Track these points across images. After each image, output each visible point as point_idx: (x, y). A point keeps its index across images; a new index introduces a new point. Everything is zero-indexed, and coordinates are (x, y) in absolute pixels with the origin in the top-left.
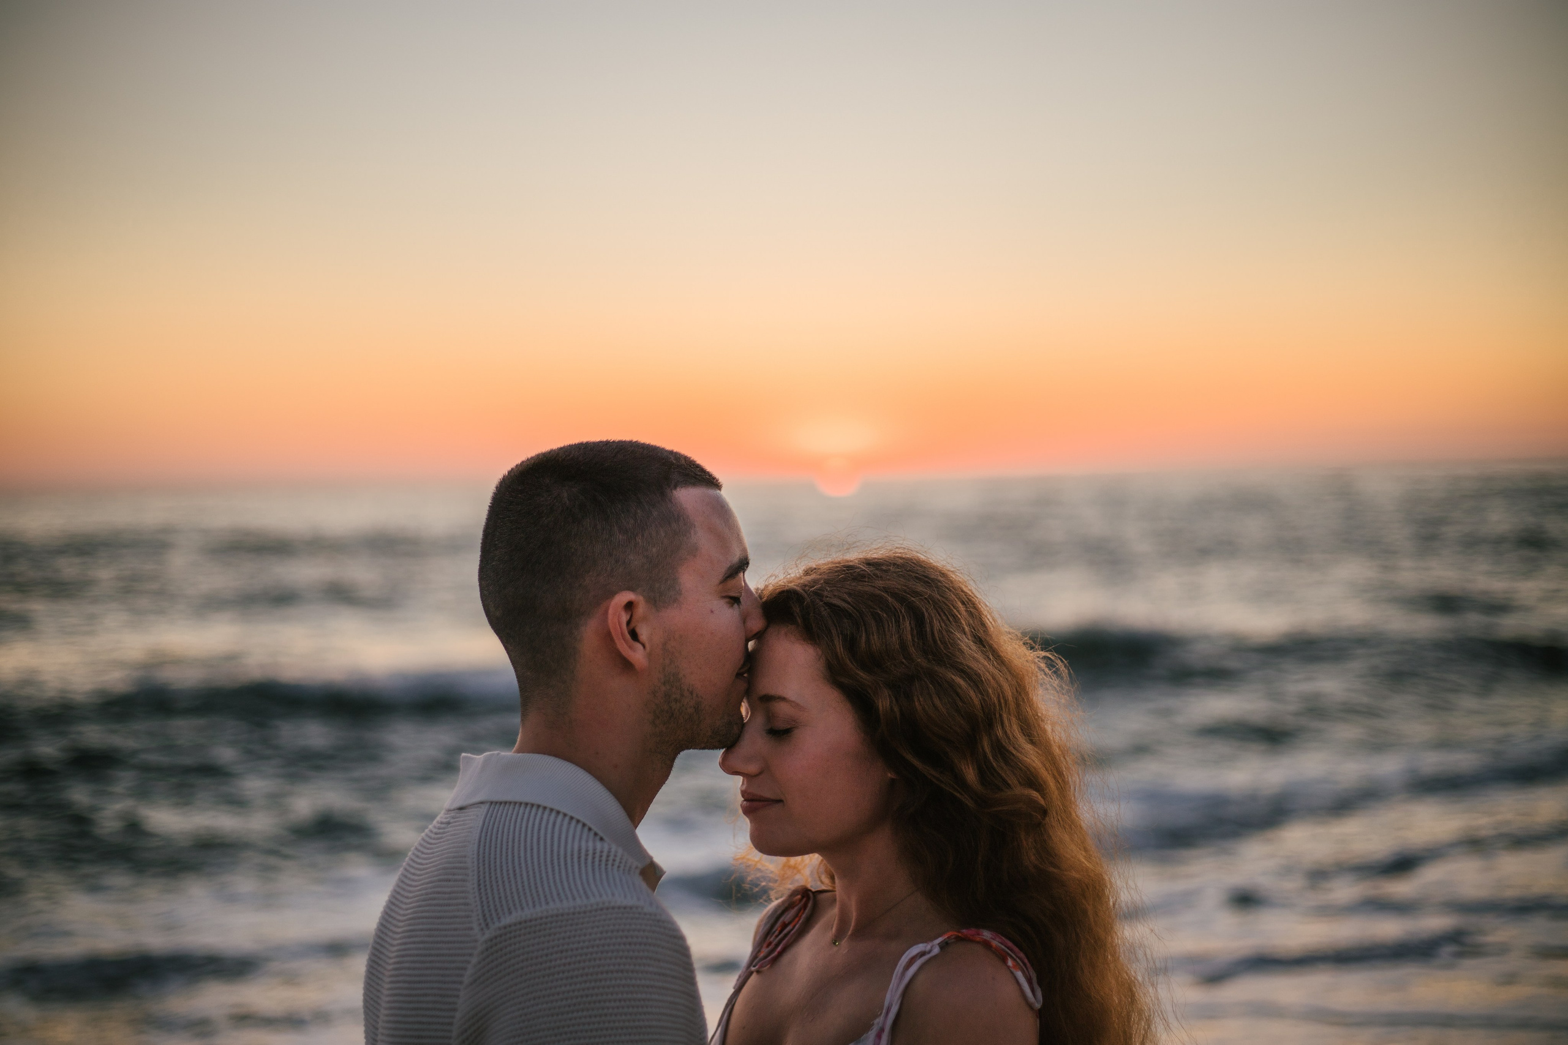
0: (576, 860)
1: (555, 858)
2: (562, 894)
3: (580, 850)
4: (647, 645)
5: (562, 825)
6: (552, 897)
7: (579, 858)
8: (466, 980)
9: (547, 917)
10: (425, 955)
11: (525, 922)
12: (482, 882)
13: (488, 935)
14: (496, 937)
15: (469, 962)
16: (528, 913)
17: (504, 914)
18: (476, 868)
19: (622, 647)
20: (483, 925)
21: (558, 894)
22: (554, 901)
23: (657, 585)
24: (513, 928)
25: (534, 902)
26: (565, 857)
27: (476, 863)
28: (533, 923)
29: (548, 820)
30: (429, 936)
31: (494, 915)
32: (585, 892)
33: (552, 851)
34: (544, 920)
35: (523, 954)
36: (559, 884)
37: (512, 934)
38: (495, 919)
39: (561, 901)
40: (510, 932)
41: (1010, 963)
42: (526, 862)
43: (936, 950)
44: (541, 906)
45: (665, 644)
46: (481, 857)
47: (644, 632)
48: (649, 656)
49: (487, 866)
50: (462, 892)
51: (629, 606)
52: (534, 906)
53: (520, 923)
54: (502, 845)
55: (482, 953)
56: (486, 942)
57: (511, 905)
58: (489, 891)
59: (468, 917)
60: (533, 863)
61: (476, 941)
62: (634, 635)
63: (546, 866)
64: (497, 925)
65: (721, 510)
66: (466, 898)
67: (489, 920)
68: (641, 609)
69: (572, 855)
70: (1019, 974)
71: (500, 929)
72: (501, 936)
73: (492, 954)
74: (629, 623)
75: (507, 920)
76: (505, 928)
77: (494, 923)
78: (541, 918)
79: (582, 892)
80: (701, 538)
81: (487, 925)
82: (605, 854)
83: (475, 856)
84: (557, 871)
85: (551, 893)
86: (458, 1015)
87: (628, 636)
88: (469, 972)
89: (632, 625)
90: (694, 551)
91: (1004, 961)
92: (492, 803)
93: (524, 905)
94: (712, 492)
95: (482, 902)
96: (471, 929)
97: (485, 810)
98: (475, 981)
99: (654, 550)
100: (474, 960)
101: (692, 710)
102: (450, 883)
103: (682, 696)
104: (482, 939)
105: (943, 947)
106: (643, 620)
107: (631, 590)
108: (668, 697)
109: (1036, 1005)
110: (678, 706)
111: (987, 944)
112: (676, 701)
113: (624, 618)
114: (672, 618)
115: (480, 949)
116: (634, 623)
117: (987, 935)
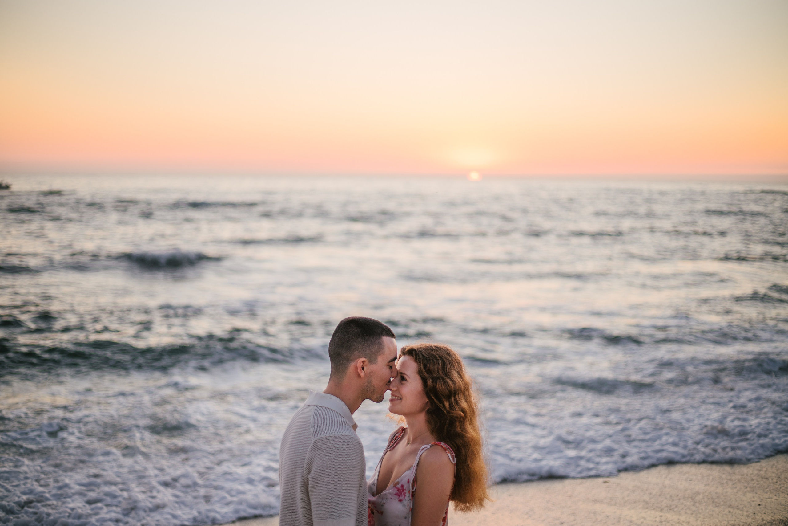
1: (332, 422)
3: (338, 420)
4: (365, 372)
5: (333, 413)
7: (338, 422)
8: (309, 449)
10: (299, 443)
11: (324, 437)
12: (314, 426)
13: (315, 440)
14: (317, 440)
15: (310, 446)
16: (325, 435)
17: (320, 434)
18: (312, 422)
19: (359, 371)
20: (314, 437)
21: (332, 431)
22: (331, 433)
23: (372, 358)
24: (322, 438)
26: (334, 422)
28: (326, 438)
30: (300, 438)
32: (339, 431)
33: (331, 420)
34: (329, 437)
35: (324, 445)
36: (332, 429)
37: (322, 440)
39: (333, 433)
41: (447, 451)
43: (429, 447)
45: (370, 373)
47: (366, 369)
48: (365, 375)
49: (315, 422)
50: (308, 428)
51: (363, 362)
52: (327, 434)
54: (319, 417)
58: (315, 428)
59: (310, 435)
60: (326, 423)
62: (363, 369)
63: (330, 424)
64: (317, 437)
65: (393, 344)
66: (309, 430)
68: (366, 363)
69: (336, 422)
70: (449, 455)
71: (319, 438)
72: (319, 440)
73: (316, 444)
75: (321, 436)
82: (344, 422)
83: (312, 419)
84: (332, 425)
86: (306, 458)
87: (361, 368)
88: (309, 448)
90: (383, 353)
91: (446, 451)
93: (324, 433)
95: (313, 431)
96: (310, 437)
97: (316, 407)
98: (312, 450)
101: (372, 391)
102: (306, 425)
103: (371, 386)
104: (313, 440)
105: (431, 446)
106: (366, 365)
107: (365, 358)
108: (367, 386)
109: (454, 463)
110: (369, 389)
111: (442, 446)
112: (369, 387)
113: (362, 364)
114: (373, 367)
115: (313, 443)
116: (363, 366)
117: (443, 444)
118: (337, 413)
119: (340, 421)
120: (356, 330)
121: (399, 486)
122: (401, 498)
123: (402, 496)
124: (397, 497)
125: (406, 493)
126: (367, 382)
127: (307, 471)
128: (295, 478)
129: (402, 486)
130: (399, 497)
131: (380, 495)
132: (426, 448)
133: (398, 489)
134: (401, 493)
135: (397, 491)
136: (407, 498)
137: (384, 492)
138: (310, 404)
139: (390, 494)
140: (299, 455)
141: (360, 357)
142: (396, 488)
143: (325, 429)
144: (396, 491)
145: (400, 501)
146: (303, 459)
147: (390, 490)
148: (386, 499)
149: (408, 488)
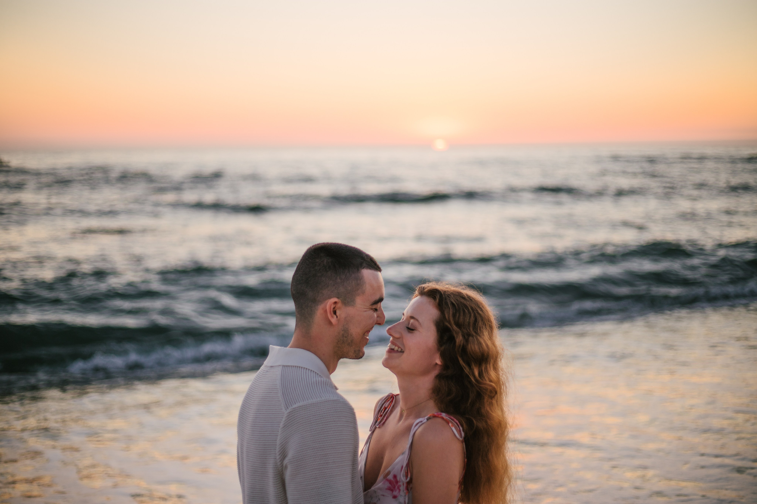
1: (308, 384)
2: (312, 397)
3: (316, 381)
4: (338, 317)
5: (308, 373)
6: (309, 398)
7: (316, 384)
8: (281, 426)
9: (308, 405)
10: (266, 418)
11: (301, 406)
12: (284, 393)
13: (288, 411)
14: (291, 412)
15: (282, 420)
16: (301, 404)
17: (293, 404)
18: (281, 389)
19: (329, 316)
20: (286, 408)
21: (311, 397)
22: (310, 399)
23: (347, 299)
24: (297, 408)
25: (303, 400)
26: (312, 384)
27: (281, 387)
28: (304, 407)
29: (304, 371)
30: (266, 411)
31: (290, 404)
32: (320, 396)
33: (307, 382)
35: (301, 417)
36: (311, 394)
37: (297, 410)
38: (290, 406)
39: (313, 399)
40: (296, 410)
42: (299, 386)
43: (425, 420)
44: (306, 401)
45: (345, 318)
46: (282, 385)
47: (338, 312)
48: (339, 321)
49: (285, 388)
50: (277, 397)
51: (336, 303)
52: (303, 401)
53: (299, 407)
54: (289, 381)
55: (287, 417)
56: (288, 413)
57: (295, 401)
58: (287, 396)
59: (280, 405)
60: (301, 387)
61: (284, 413)
62: (335, 313)
63: (306, 387)
64: (291, 408)
66: (279, 399)
68: (339, 305)
69: (314, 383)
70: (454, 429)
71: (292, 409)
72: (293, 411)
73: (290, 417)
75: (295, 406)
76: (294, 408)
77: (290, 407)
78: (306, 405)
81: (288, 407)
82: (324, 382)
83: (280, 384)
84: (310, 389)
85: (309, 397)
86: (279, 437)
87: (332, 313)
88: (281, 424)
89: (335, 309)
90: (363, 292)
91: (449, 424)
92: (283, 366)
93: (300, 401)
94: (377, 273)
95: (285, 400)
96: (282, 409)
97: (282, 368)
98: (285, 426)
99: (349, 288)
100: (284, 419)
101: (350, 341)
102: (272, 394)
103: (348, 336)
104: (286, 413)
105: (428, 419)
106: (340, 308)
107: (338, 298)
108: (343, 335)
109: (461, 439)
110: (346, 339)
111: (443, 418)
112: (346, 337)
113: (333, 306)
114: (350, 310)
115: (285, 416)
116: (336, 308)
117: (444, 415)
118: (312, 372)
119: (320, 382)
120: (326, 260)
121: (390, 477)
122: (395, 493)
123: (395, 491)
124: (390, 492)
125: (400, 486)
126: (343, 331)
127: (281, 455)
128: (264, 466)
129: (395, 477)
130: (393, 492)
131: (367, 493)
132: (421, 422)
133: (390, 482)
134: (394, 487)
135: (389, 485)
136: (402, 493)
137: (373, 488)
138: (273, 365)
139: (380, 489)
140: (268, 435)
141: (330, 298)
142: (387, 480)
143: (300, 395)
144: (387, 485)
145: (395, 497)
146: (274, 439)
147: (380, 484)
148: (377, 497)
149: (402, 479)
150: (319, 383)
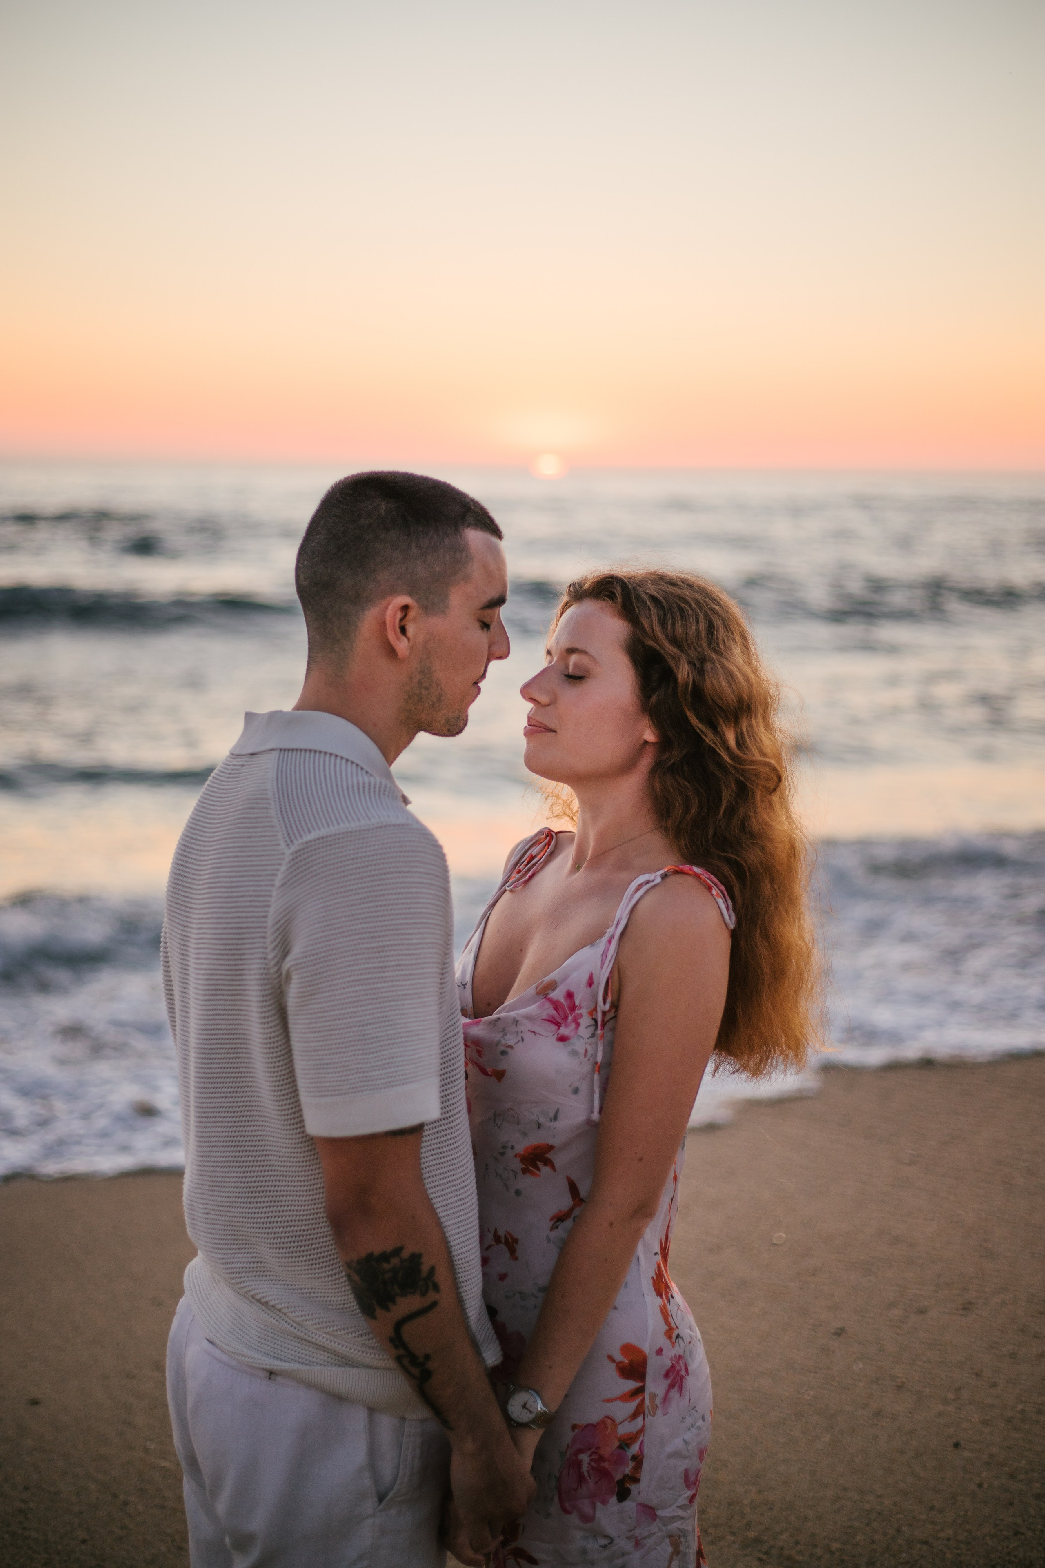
0: (356, 791)
1: (340, 790)
2: (349, 817)
3: (358, 783)
4: (409, 641)
5: (341, 765)
6: (342, 819)
7: (358, 789)
8: (278, 883)
9: (339, 834)
10: (240, 866)
11: (323, 838)
12: (283, 809)
13: (293, 848)
14: (300, 850)
15: (278, 869)
16: (323, 832)
17: (305, 833)
18: (277, 798)
19: (391, 636)
20: (289, 842)
21: (346, 817)
22: (343, 821)
23: (432, 597)
24: (313, 843)
25: (328, 824)
26: (348, 789)
27: (276, 796)
28: (329, 839)
29: (330, 762)
30: (242, 852)
31: (297, 834)
32: (367, 816)
33: (337, 785)
34: (338, 837)
35: (323, 862)
36: (346, 810)
37: (314, 847)
38: (298, 837)
39: (349, 822)
40: (311, 846)
41: (714, 893)
42: (317, 793)
43: (658, 880)
44: (333, 825)
46: (280, 790)
47: (411, 629)
48: (412, 649)
49: (285, 794)
50: (267, 817)
51: (405, 608)
52: (328, 826)
53: (318, 839)
54: (296, 781)
55: (289, 862)
56: (292, 854)
57: (310, 826)
58: (290, 816)
59: (274, 836)
60: (323, 794)
61: (283, 854)
62: (403, 630)
63: (334, 796)
64: (300, 841)
65: (496, 554)
66: (271, 822)
67: (293, 838)
68: (412, 614)
69: (353, 787)
70: (720, 902)
71: (302, 844)
72: (304, 849)
73: (297, 863)
74: (401, 620)
75: (309, 837)
76: (307, 843)
77: (297, 840)
78: (335, 835)
79: (364, 815)
80: (475, 570)
81: (292, 841)
82: (377, 786)
83: (276, 790)
84: (343, 800)
85: (340, 816)
86: (272, 910)
87: (398, 630)
88: (278, 878)
89: (403, 622)
90: (467, 579)
91: (710, 891)
92: (281, 750)
93: (320, 825)
94: (495, 540)
95: (285, 824)
96: (278, 845)
97: (278, 755)
98: (285, 883)
99: (438, 568)
100: (283, 868)
102: (255, 811)
104: (288, 852)
105: (663, 877)
106: (414, 619)
107: (410, 595)
111: (697, 877)
112: (425, 689)
113: (400, 615)
114: (437, 624)
115: (287, 859)
116: (405, 620)
118: (349, 763)
119: (367, 785)
120: (384, 506)
121: (558, 995)
122: (564, 1031)
123: (566, 1026)
124: (552, 1027)
125: (580, 1015)
126: (419, 673)
127: (277, 949)
129: (569, 995)
130: (559, 1027)
132: (649, 881)
133: (556, 1005)
134: (566, 1017)
135: (551, 1012)
136: (583, 1031)
139: (529, 1018)
140: (248, 904)
142: (550, 1000)
143: (321, 813)
144: (548, 1010)
145: (563, 1039)
146: (260, 914)
150: (364, 787)
